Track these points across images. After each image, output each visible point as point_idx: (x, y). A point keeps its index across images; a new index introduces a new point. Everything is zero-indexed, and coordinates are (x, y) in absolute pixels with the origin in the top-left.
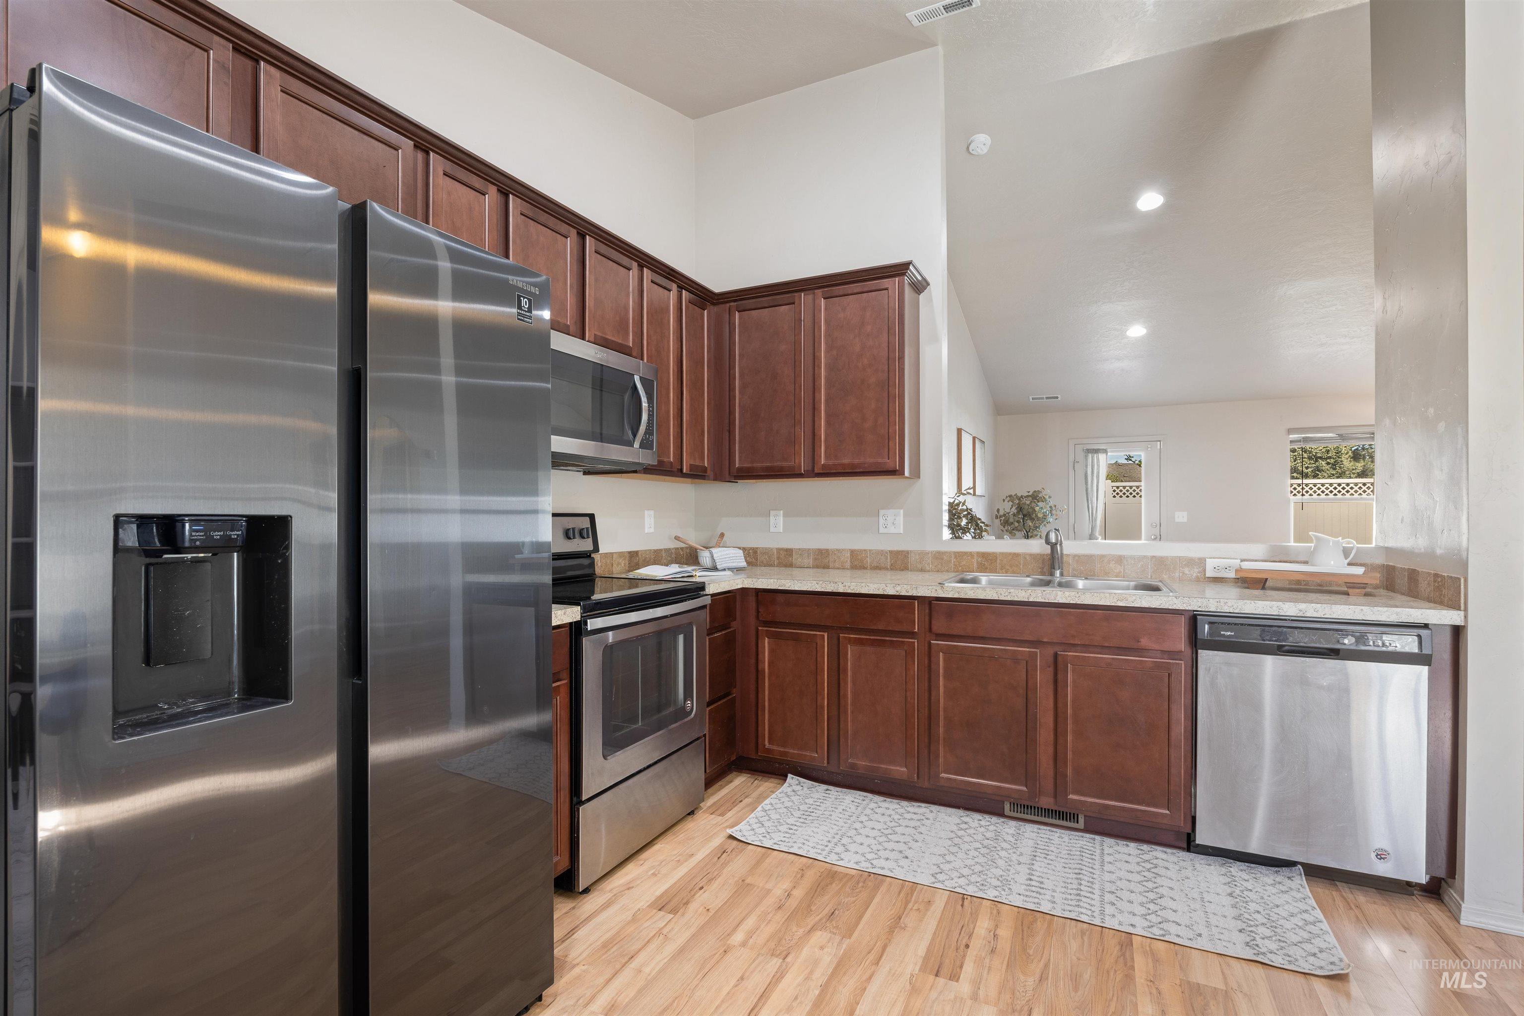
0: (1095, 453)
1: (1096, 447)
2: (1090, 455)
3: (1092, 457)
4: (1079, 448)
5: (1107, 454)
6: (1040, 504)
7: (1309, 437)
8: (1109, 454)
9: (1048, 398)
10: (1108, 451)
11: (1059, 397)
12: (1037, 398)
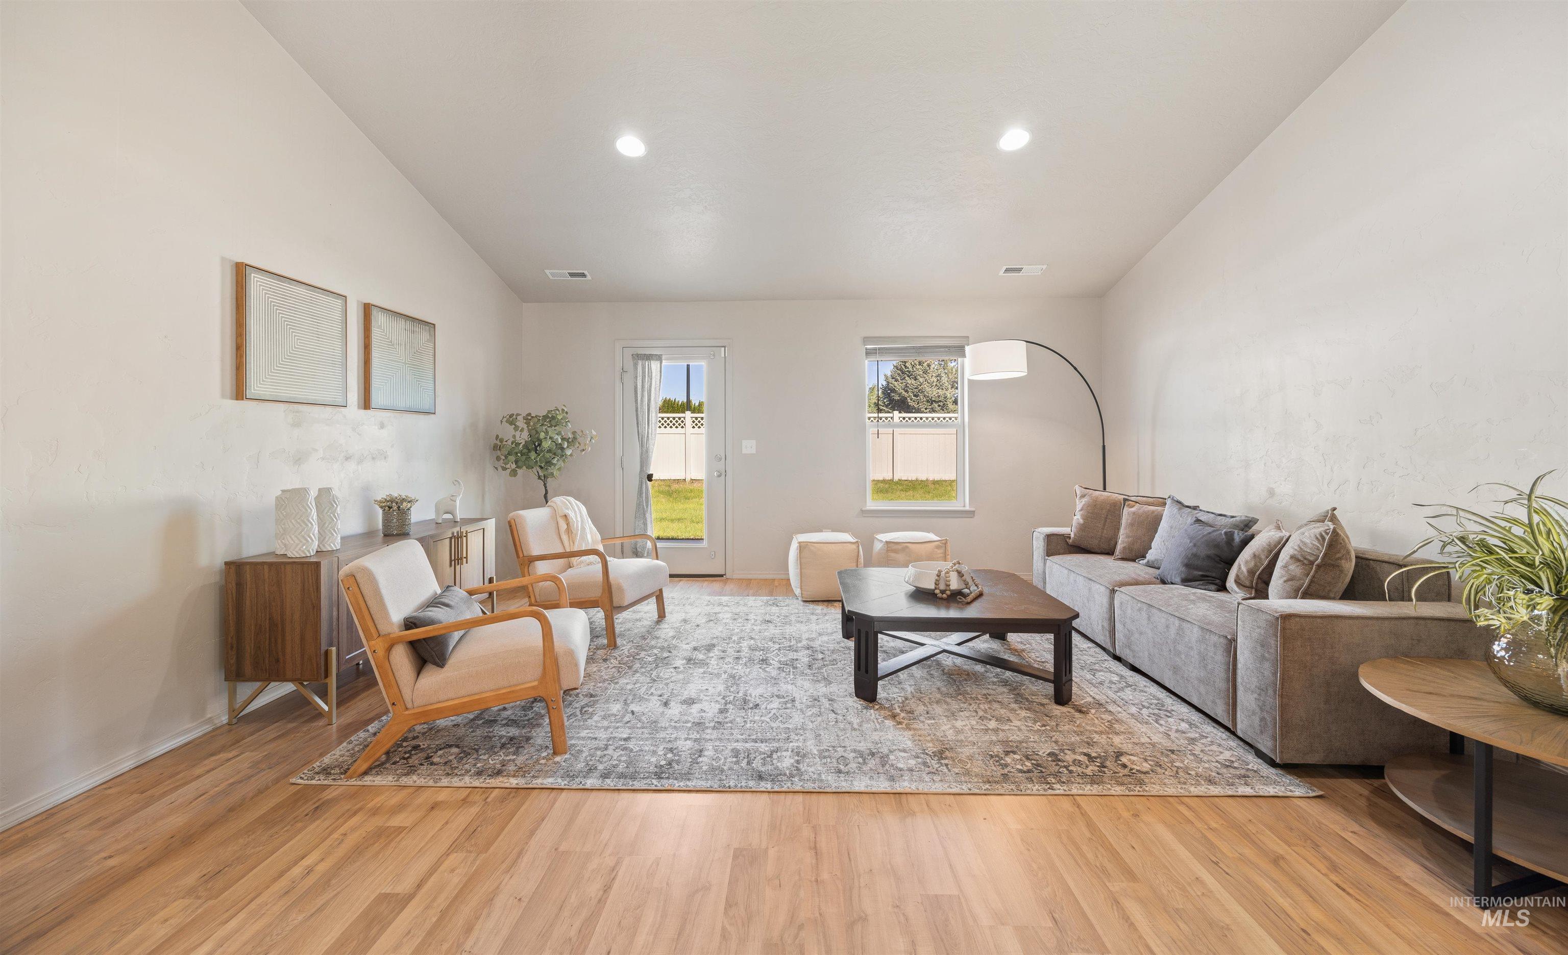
0: (647, 360)
1: (648, 352)
2: (640, 363)
3: (644, 368)
4: (628, 353)
5: (661, 363)
8: (664, 363)
9: (572, 275)
10: (663, 358)
11: (586, 272)
12: (556, 274)
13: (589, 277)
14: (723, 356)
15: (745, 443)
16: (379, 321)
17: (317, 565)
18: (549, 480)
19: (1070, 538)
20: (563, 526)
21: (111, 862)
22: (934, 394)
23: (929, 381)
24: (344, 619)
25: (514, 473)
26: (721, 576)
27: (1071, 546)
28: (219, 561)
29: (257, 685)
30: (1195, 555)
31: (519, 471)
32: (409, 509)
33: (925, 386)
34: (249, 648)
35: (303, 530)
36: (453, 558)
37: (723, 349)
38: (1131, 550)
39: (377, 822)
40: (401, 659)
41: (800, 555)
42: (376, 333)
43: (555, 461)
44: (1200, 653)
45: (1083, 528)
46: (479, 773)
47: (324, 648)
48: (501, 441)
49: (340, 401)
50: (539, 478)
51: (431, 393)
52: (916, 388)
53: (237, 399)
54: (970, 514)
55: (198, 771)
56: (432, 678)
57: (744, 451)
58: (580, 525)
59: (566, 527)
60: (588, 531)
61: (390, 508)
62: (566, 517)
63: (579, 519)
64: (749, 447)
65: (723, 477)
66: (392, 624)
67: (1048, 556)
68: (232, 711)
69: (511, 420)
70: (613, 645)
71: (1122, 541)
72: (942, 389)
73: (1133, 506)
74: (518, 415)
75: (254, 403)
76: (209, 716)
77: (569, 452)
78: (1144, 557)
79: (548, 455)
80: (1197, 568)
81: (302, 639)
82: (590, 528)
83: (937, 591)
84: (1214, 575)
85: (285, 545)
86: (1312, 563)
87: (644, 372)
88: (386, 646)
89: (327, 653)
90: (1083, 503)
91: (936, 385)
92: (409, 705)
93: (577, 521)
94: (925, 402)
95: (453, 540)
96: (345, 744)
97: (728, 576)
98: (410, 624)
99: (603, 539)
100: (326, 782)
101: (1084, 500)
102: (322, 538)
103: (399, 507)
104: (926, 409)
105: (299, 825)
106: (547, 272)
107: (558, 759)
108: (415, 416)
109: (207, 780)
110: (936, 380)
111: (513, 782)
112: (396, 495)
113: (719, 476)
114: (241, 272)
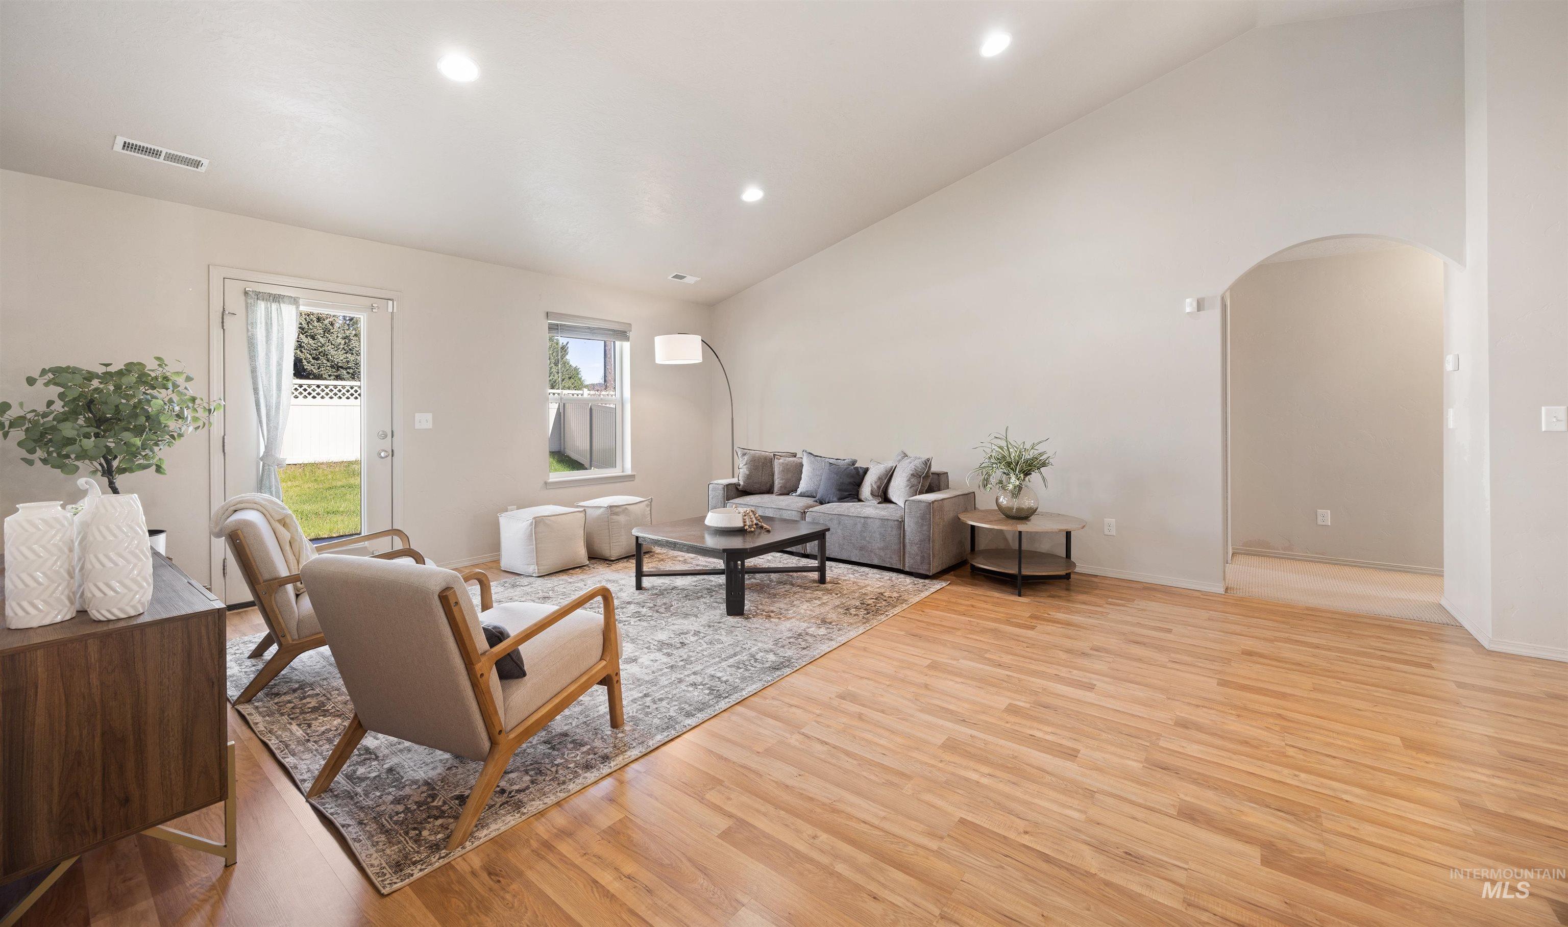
0: (273, 301)
1: (273, 291)
2: (262, 304)
4: (236, 287)
5: (297, 308)
6: (163, 394)
10: (300, 303)
13: (202, 170)
14: (390, 310)
15: (418, 416)
19: (740, 485)
22: (342, 358)
23: (333, 343)
27: (742, 491)
30: (842, 483)
33: (329, 348)
37: (390, 302)
38: (785, 488)
44: (880, 534)
45: (748, 477)
52: (315, 350)
54: (631, 478)
57: (418, 426)
64: (424, 421)
65: (389, 457)
67: (728, 500)
71: (778, 483)
72: (352, 354)
73: (779, 459)
78: (796, 491)
80: (846, 491)
83: (747, 527)
84: (853, 493)
86: (920, 477)
90: (746, 459)
91: (343, 348)
94: (328, 368)
101: (746, 458)
104: (330, 376)
110: (343, 342)
113: (385, 457)
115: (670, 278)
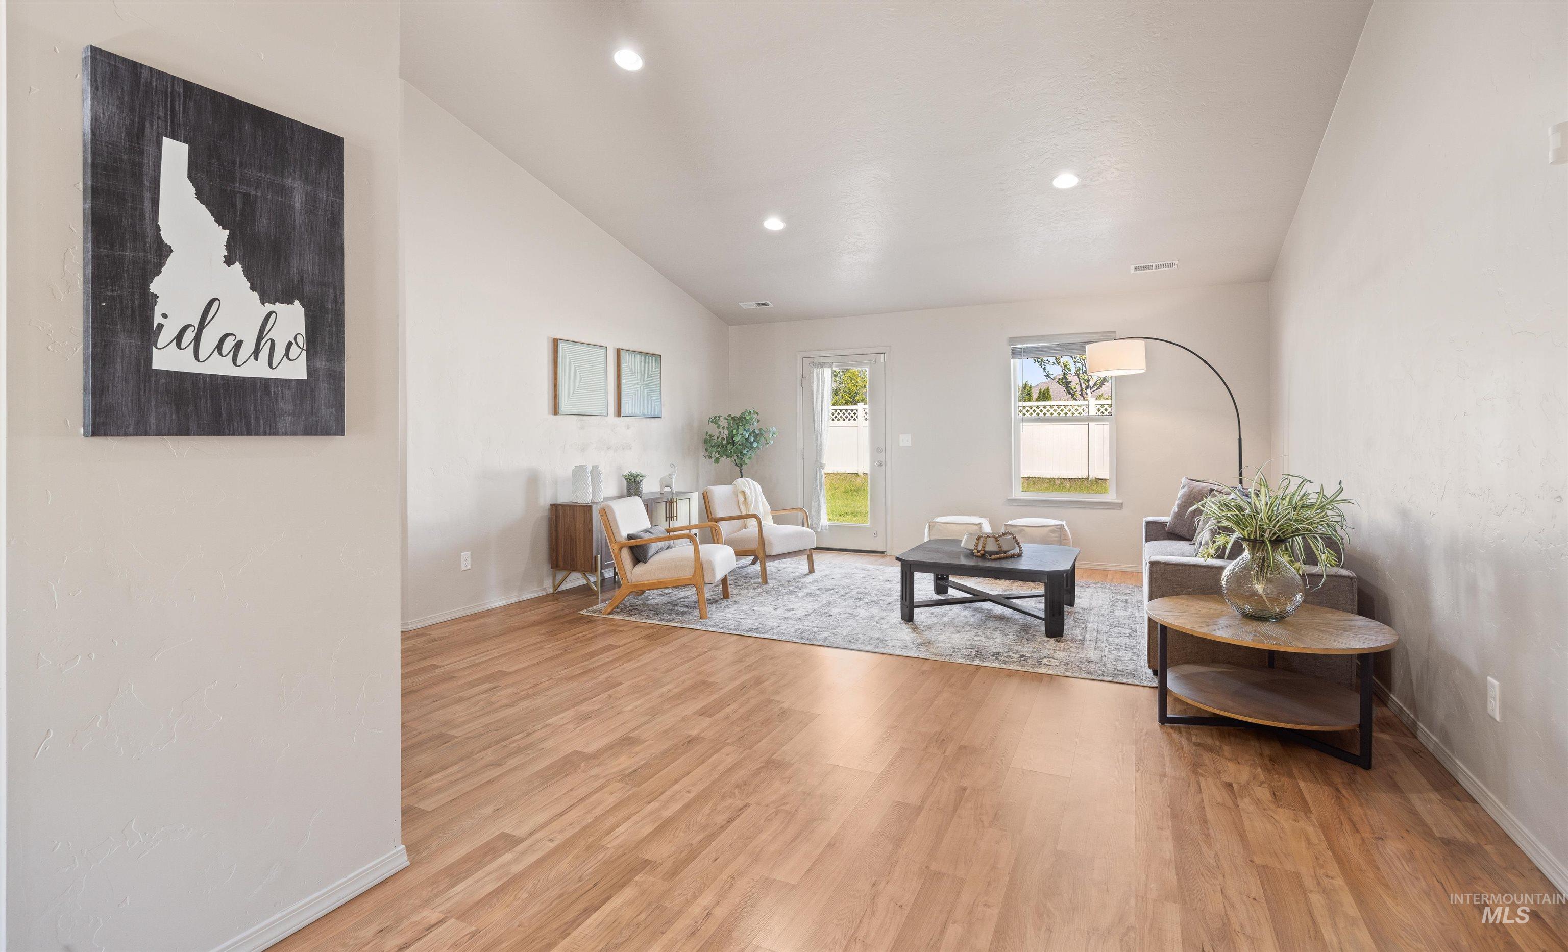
0: (820, 367)
1: (821, 361)
2: (815, 370)
3: (818, 375)
4: (807, 362)
5: (832, 370)
7: (1028, 348)
9: (758, 305)
10: (833, 366)
11: (769, 303)
12: (748, 305)
13: (771, 305)
14: (882, 361)
15: (902, 436)
16: (626, 357)
17: (591, 507)
18: (743, 466)
19: (1166, 526)
20: (741, 499)
21: (516, 624)
24: (604, 541)
25: (717, 461)
26: (883, 552)
27: (1168, 532)
28: (548, 505)
29: (564, 573)
31: (721, 460)
32: (640, 481)
34: (561, 551)
35: (584, 489)
36: (668, 516)
37: (882, 355)
39: (613, 628)
40: (626, 555)
41: (930, 533)
42: (624, 367)
43: (745, 452)
45: (1177, 516)
46: (661, 620)
47: (594, 554)
48: (710, 436)
49: (604, 412)
50: (736, 465)
51: (659, 404)
53: (555, 415)
54: (1120, 506)
55: (541, 606)
56: (641, 568)
57: (901, 444)
58: (754, 500)
59: (744, 499)
60: (761, 504)
61: (630, 480)
62: (743, 493)
63: (754, 495)
64: (906, 440)
65: (884, 466)
66: (621, 537)
68: (555, 587)
69: (715, 420)
70: (765, 582)
74: (720, 416)
75: (562, 416)
76: (545, 587)
77: (755, 445)
79: (740, 447)
81: (585, 548)
82: (763, 503)
83: (975, 551)
85: (576, 496)
87: (818, 379)
88: (619, 547)
89: (596, 558)
90: (1182, 493)
92: (630, 581)
93: (752, 496)
95: (668, 504)
96: (603, 604)
97: (888, 553)
98: (630, 537)
99: (772, 511)
100: (593, 615)
102: (593, 496)
103: (635, 480)
105: (582, 625)
106: (741, 304)
107: (701, 620)
108: (648, 419)
109: (546, 609)
111: (675, 625)
112: (634, 472)
113: (881, 465)
114: (555, 342)
115: (1132, 271)
